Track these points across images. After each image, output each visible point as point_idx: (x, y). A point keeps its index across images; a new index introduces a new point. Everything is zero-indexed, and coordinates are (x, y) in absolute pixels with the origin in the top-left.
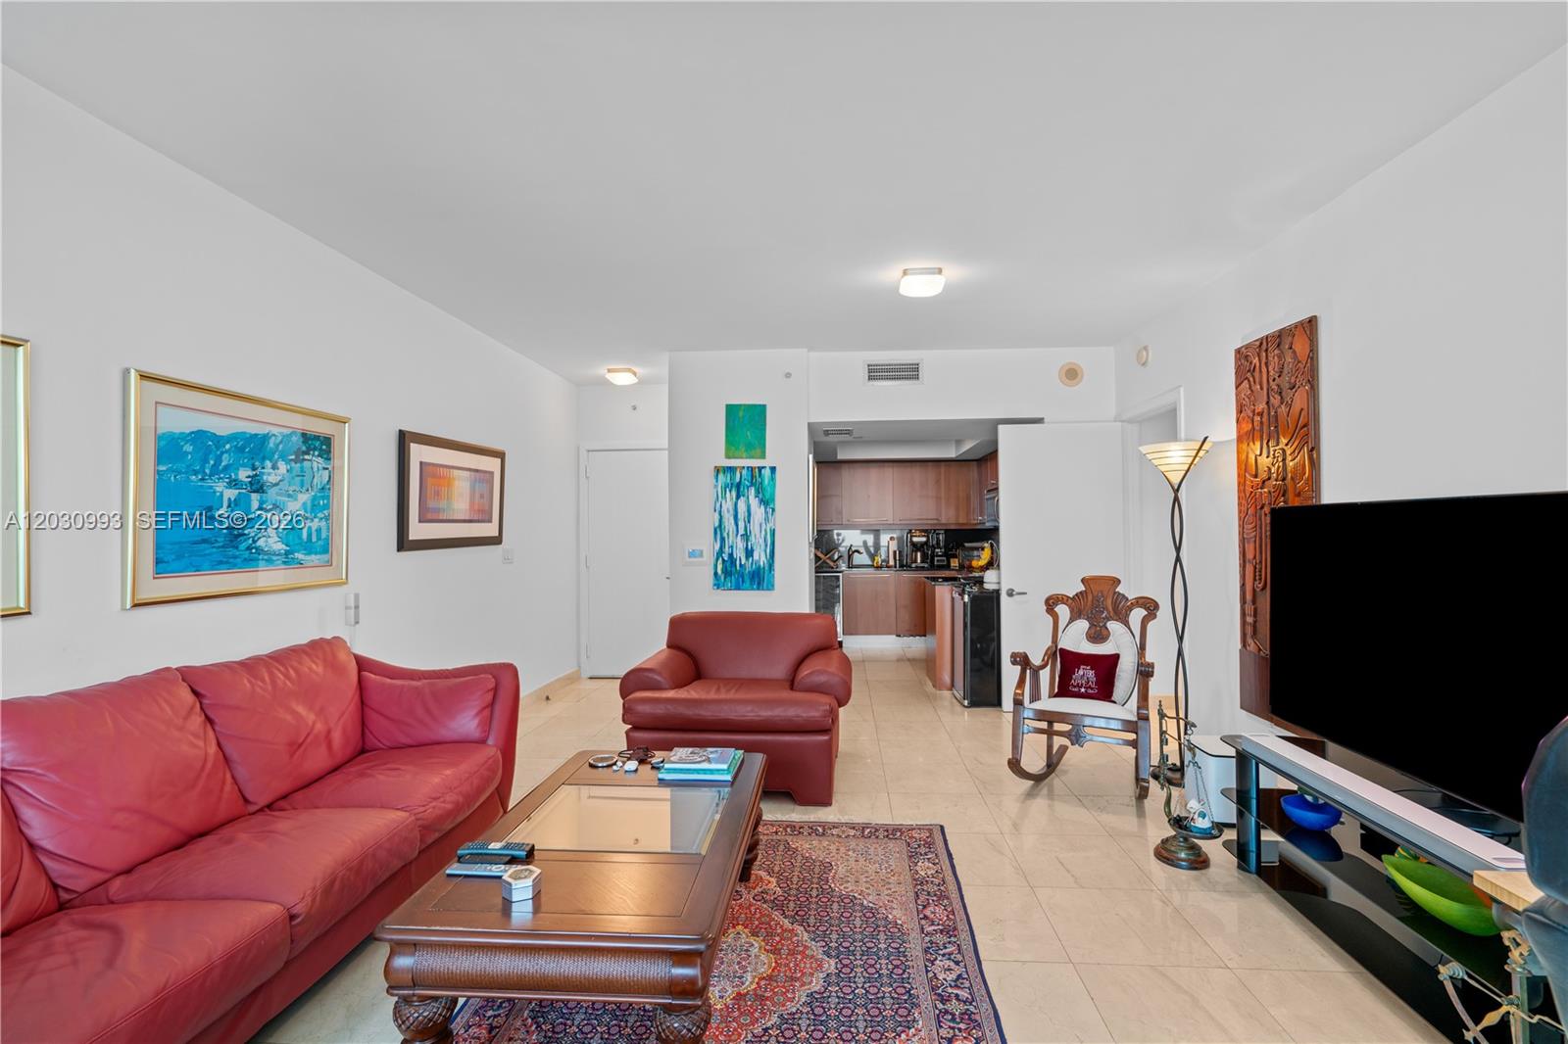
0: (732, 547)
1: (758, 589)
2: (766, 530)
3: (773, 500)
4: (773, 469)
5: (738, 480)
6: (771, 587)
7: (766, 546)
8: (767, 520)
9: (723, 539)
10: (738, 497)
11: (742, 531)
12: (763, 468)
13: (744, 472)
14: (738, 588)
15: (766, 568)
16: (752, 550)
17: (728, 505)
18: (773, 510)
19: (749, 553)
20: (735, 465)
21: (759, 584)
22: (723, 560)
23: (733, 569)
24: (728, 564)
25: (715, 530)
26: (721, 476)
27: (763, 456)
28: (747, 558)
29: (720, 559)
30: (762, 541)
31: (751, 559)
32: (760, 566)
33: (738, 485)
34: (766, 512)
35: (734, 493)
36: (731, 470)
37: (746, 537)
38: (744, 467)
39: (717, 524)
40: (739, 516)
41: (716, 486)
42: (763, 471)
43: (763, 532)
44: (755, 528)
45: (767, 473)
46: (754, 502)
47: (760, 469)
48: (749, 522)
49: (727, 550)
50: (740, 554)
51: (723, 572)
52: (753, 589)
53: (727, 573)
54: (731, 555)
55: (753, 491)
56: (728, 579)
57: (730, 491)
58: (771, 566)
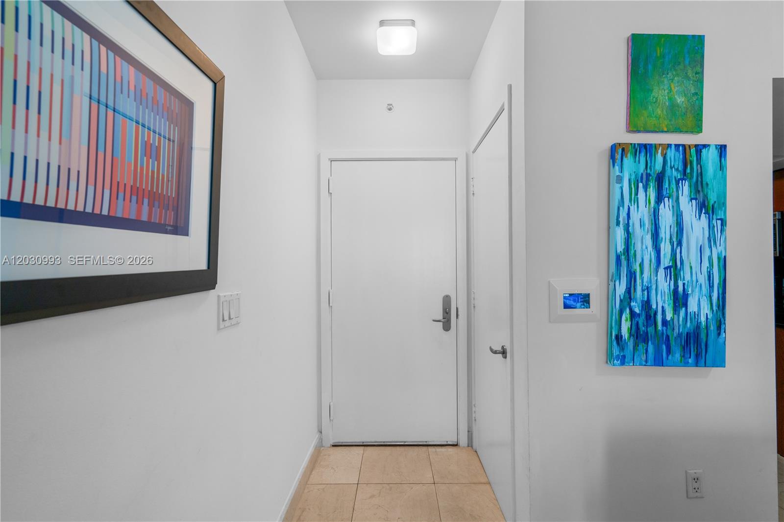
0: (648, 289)
1: (697, 364)
2: (710, 259)
3: (724, 204)
4: (722, 149)
5: (658, 167)
6: (720, 362)
7: (711, 286)
8: (712, 240)
9: (632, 276)
10: (659, 199)
11: (666, 261)
12: (705, 146)
13: (671, 153)
14: (659, 362)
15: (713, 328)
16: (686, 296)
17: (641, 213)
18: (723, 222)
19: (680, 300)
20: (653, 142)
21: (698, 356)
22: (633, 314)
23: (651, 330)
24: (641, 321)
25: (618, 258)
26: (628, 161)
27: (697, 127)
28: (676, 310)
29: (626, 315)
30: (703, 279)
31: (682, 312)
32: (698, 326)
33: (660, 179)
34: (711, 227)
35: (652, 193)
36: (647, 149)
37: (674, 270)
38: (669, 146)
39: (620, 248)
40: (662, 234)
41: (620, 179)
42: (704, 151)
43: (706, 264)
44: (690, 255)
45: (710, 157)
46: (688, 208)
47: (699, 148)
48: (680, 243)
49: (639, 293)
50: (662, 302)
51: (630, 335)
52: (686, 364)
53: (639, 336)
54: (647, 304)
55: (686, 188)
56: (642, 346)
57: (646, 188)
58: (720, 325)
